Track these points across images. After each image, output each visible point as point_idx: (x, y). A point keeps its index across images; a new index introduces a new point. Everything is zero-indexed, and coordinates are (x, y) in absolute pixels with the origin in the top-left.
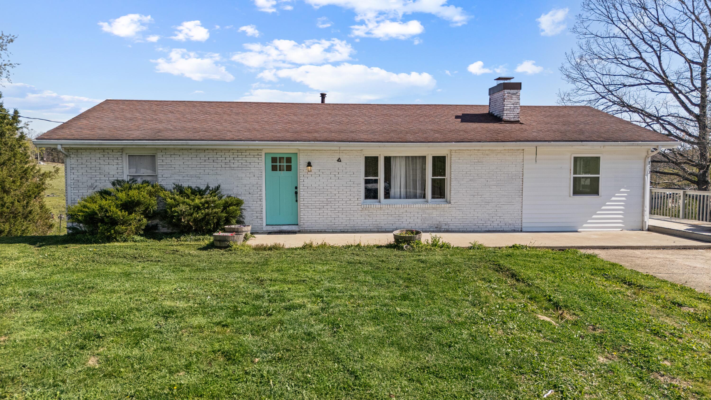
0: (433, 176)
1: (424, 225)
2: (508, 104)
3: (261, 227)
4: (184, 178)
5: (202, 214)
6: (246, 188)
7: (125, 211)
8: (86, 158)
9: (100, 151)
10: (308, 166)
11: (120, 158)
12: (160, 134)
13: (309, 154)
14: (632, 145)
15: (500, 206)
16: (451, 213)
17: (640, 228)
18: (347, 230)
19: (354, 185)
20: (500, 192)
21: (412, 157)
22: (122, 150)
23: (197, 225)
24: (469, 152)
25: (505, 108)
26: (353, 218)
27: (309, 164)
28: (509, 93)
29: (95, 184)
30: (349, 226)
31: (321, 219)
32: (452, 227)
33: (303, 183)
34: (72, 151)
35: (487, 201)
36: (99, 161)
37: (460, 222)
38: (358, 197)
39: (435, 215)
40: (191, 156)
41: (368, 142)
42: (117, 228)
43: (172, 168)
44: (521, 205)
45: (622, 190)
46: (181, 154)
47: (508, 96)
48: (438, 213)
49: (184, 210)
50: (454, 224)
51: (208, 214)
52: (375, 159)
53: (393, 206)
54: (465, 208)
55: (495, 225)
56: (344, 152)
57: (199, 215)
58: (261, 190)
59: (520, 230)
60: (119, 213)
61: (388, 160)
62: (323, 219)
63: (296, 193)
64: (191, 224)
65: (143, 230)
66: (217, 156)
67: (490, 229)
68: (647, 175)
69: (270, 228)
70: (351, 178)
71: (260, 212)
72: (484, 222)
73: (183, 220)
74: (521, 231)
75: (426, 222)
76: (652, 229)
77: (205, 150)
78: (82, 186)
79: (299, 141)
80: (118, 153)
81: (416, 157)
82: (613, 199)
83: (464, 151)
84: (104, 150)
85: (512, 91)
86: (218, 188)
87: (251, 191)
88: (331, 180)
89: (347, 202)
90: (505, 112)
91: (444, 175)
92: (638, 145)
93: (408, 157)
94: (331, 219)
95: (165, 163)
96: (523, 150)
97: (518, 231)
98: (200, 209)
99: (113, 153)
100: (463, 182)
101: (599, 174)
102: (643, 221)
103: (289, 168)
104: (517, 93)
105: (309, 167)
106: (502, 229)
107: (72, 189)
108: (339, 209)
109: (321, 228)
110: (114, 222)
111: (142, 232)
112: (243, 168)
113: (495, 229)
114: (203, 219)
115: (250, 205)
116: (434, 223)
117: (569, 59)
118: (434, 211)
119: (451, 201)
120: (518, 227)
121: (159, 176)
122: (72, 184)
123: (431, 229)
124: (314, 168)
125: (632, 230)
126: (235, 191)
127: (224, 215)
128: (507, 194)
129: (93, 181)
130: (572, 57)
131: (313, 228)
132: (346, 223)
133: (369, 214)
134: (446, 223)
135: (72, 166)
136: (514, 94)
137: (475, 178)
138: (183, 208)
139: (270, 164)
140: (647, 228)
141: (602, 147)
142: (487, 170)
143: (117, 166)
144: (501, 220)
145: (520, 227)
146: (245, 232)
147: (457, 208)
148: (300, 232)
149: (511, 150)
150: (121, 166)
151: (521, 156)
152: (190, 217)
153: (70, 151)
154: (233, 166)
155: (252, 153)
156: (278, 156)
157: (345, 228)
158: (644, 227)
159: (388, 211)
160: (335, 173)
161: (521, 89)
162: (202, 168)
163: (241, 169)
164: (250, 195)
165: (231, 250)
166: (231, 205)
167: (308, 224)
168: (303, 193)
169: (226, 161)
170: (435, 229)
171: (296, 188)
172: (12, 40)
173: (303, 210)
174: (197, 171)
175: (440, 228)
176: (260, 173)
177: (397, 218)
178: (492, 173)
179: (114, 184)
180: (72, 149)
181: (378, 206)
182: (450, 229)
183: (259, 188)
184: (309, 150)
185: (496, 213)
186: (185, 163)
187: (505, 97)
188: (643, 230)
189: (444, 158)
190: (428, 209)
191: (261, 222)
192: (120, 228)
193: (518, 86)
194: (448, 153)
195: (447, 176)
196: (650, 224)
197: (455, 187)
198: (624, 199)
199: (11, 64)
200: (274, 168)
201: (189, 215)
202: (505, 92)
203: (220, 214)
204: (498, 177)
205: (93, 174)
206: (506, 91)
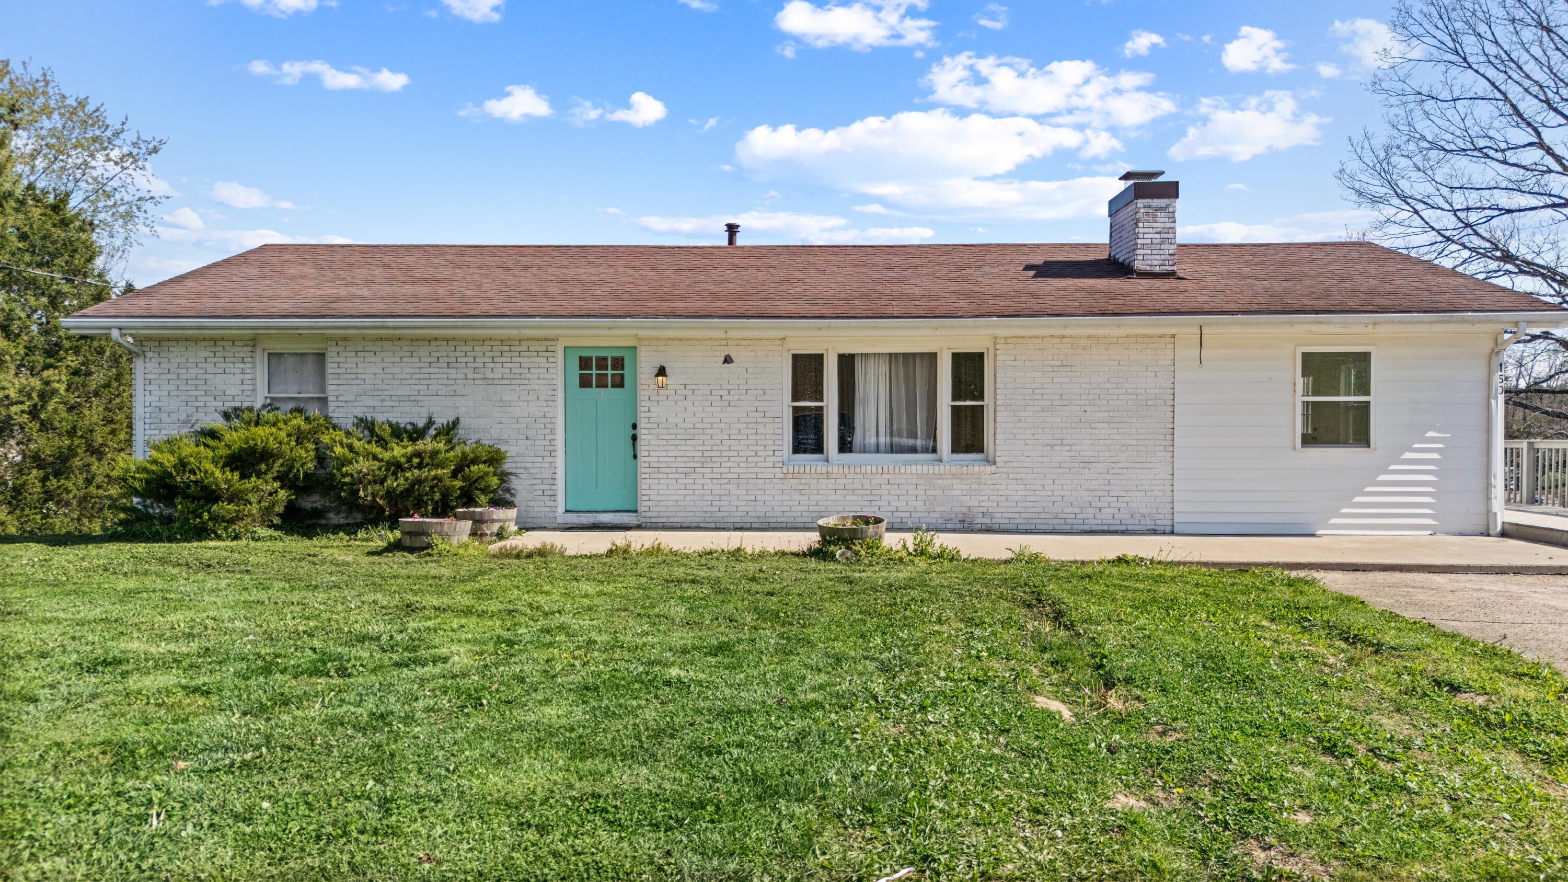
0: (954, 399)
1: (932, 515)
2: (1147, 233)
3: (551, 515)
4: (385, 403)
5: (406, 479)
6: (518, 426)
7: (232, 471)
8: (178, 360)
9: (205, 343)
10: (657, 375)
11: (249, 360)
12: (333, 306)
13: (660, 348)
14: (1448, 321)
15: (1117, 471)
16: (997, 487)
17: (1482, 529)
18: (748, 526)
19: (764, 420)
20: (1119, 437)
21: (906, 356)
22: (253, 341)
23: (396, 505)
24: (1039, 341)
25: (1139, 241)
26: (764, 498)
27: (662, 372)
28: (1149, 207)
29: (196, 416)
30: (754, 514)
31: (688, 498)
32: (998, 521)
33: (648, 415)
34: (148, 344)
35: (1086, 459)
36: (204, 365)
37: (1019, 510)
38: (775, 448)
39: (959, 493)
40: (400, 354)
41: (791, 318)
42: (215, 508)
43: (358, 382)
44: (1169, 470)
45: (1430, 434)
46: (378, 349)
47: (1147, 214)
48: (964, 487)
49: (365, 470)
50: (1003, 513)
51: (419, 481)
52: (817, 360)
53: (858, 470)
54: (1030, 476)
55: (1106, 517)
56: (743, 342)
57: (398, 483)
58: (552, 431)
59: (1168, 529)
60: (218, 474)
61: (847, 363)
62: (694, 498)
63: (634, 438)
64: (381, 502)
65: (278, 515)
66: (457, 354)
67: (1094, 528)
68: (1496, 398)
69: (573, 519)
70: (758, 403)
71: (551, 481)
72: (1078, 510)
73: (362, 494)
74: (1172, 533)
75: (938, 509)
76: (1510, 532)
77: (429, 340)
78: (169, 420)
79: (632, 316)
80: (245, 349)
81: (914, 355)
82: (1408, 455)
83: (1027, 341)
84: (214, 341)
85: (1156, 202)
86: (456, 423)
87: (531, 433)
88: (712, 409)
89: (750, 459)
90: (1138, 252)
91: (981, 397)
92: (1463, 321)
93: (896, 354)
94: (711, 498)
95: (344, 371)
96: (1173, 336)
97: (1164, 533)
98: (403, 470)
99: (235, 349)
100: (1023, 414)
101: (1369, 394)
102: (1489, 513)
103: (619, 383)
104: (1167, 206)
105: (660, 378)
106: (1124, 528)
107: (147, 426)
108: (729, 476)
109: (689, 520)
110: (210, 495)
111: (277, 520)
112: (514, 382)
113: (1106, 528)
114: (408, 491)
115: (528, 465)
116: (955, 510)
117: (1359, 150)
118: (955, 481)
119: (998, 459)
120: (1163, 522)
121: (330, 399)
122: (147, 415)
123: (949, 526)
124: (670, 380)
125: (1461, 534)
126: (495, 434)
127: (458, 483)
128: (1134, 442)
129: (190, 410)
130: (1366, 145)
131: (671, 520)
132: (746, 509)
133: (801, 487)
134: (984, 510)
135: (147, 376)
136: (1160, 209)
137: (1055, 403)
138: (363, 465)
139: (575, 372)
140: (1499, 528)
141: (1370, 327)
142: (1083, 386)
143: (242, 376)
144: (1120, 505)
145: (1170, 523)
146: (499, 521)
147: (1011, 476)
148: (639, 527)
149: (1142, 336)
150: (249, 376)
151: (1169, 352)
152: (378, 487)
153: (144, 343)
154: (490, 375)
155: (535, 346)
156: (594, 354)
157: (744, 520)
158: (1491, 527)
159: (844, 481)
160: (721, 393)
161: (1177, 196)
162: (422, 382)
163: (508, 382)
164: (529, 443)
166: (475, 461)
167: (658, 509)
168: (649, 437)
169: (475, 365)
170: (958, 526)
171: (634, 426)
172: (155, 150)
173: (647, 476)
174: (413, 387)
175: (971, 523)
176: (551, 393)
177: (865, 498)
178: (1097, 391)
179: (227, 416)
180: (149, 338)
181: (822, 468)
182: (996, 527)
183: (548, 426)
184: (662, 339)
185: (1107, 488)
186: (386, 371)
187: (1138, 216)
188: (1489, 535)
189: (981, 356)
190: (940, 476)
191: (551, 503)
192: (225, 508)
193: (1171, 190)
194: (990, 344)
195: (988, 401)
196: (1507, 520)
197: (1005, 425)
198: (1435, 456)
199: (152, 198)
200: (585, 382)
201: (375, 482)
202: (1139, 205)
203: (448, 482)
204: (1111, 403)
205: (190, 393)
206: (1141, 202)
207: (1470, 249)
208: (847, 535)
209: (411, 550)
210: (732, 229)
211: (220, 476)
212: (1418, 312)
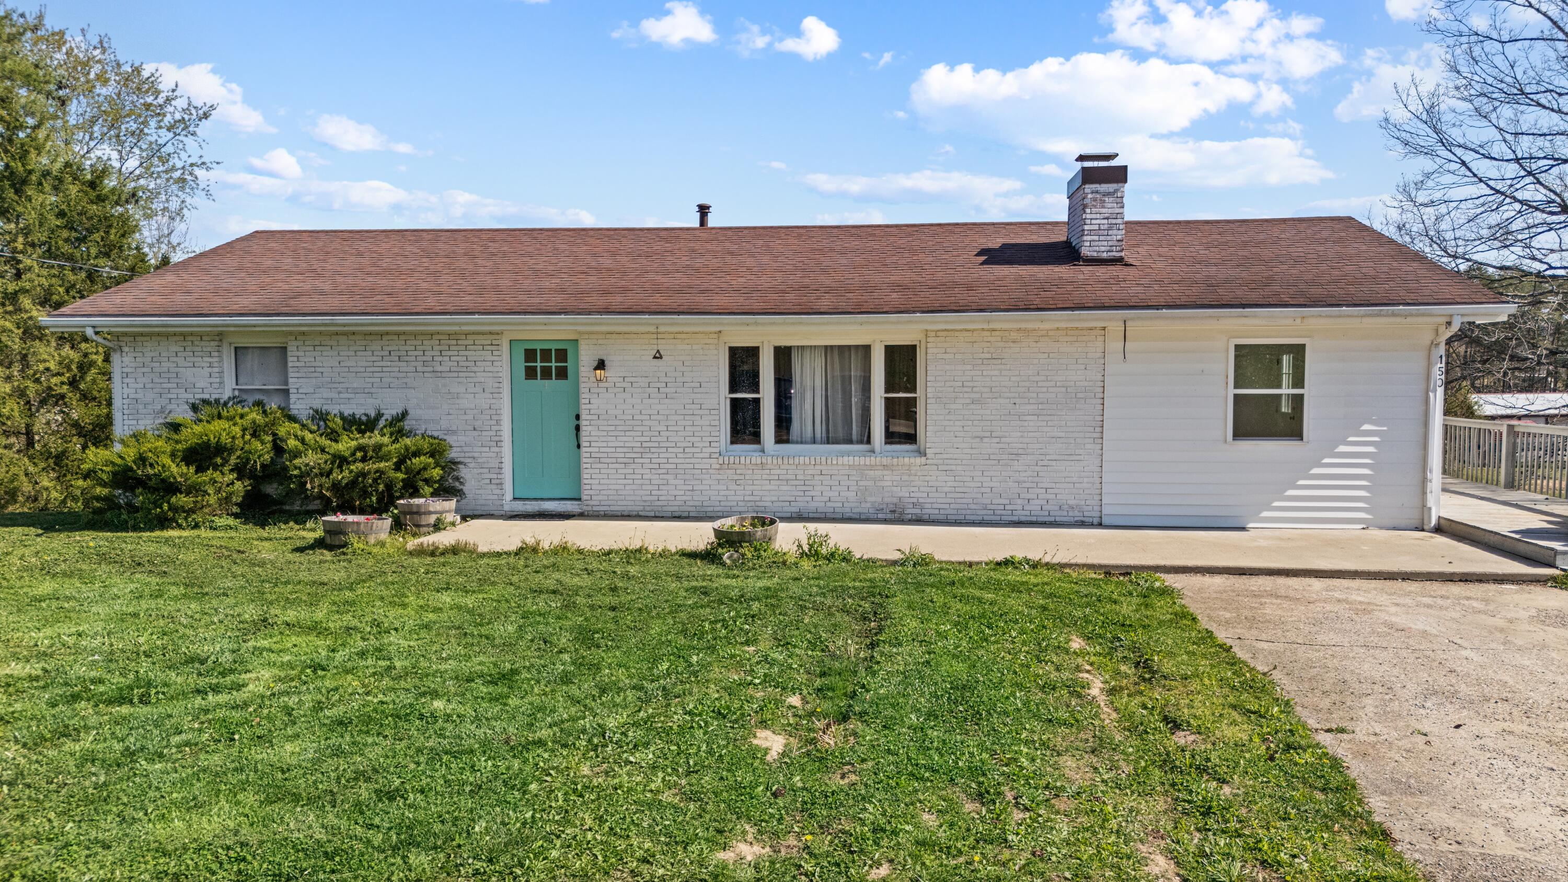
0: (887, 391)
1: (863, 505)
2: (1094, 219)
3: (499, 503)
4: (342, 395)
5: (351, 472)
6: (466, 417)
7: (187, 465)
8: (153, 354)
9: (177, 338)
10: (596, 369)
11: (216, 354)
12: (292, 302)
13: (600, 342)
15: (1046, 463)
16: (927, 478)
17: (1416, 523)
18: (686, 514)
19: (700, 412)
20: (1048, 429)
21: (841, 348)
22: (220, 336)
23: (342, 495)
24: (969, 334)
25: (1086, 227)
26: (701, 487)
27: (601, 365)
28: (1097, 192)
29: (169, 407)
30: (691, 503)
31: (628, 487)
32: (929, 511)
33: (588, 406)
34: (125, 339)
35: (1015, 451)
36: (175, 359)
37: (949, 501)
38: (711, 439)
39: (890, 483)
40: (356, 348)
41: (720, 314)
42: (173, 500)
43: (316, 375)
44: (1098, 462)
45: (1366, 427)
46: (334, 343)
47: (1095, 200)
48: (894, 478)
49: (312, 464)
50: (934, 504)
51: (364, 475)
52: (753, 352)
53: (791, 461)
54: (959, 468)
55: (1034, 509)
56: (679, 336)
57: (342, 476)
58: (498, 422)
59: (1096, 521)
60: (174, 469)
61: (783, 355)
62: (634, 487)
63: (578, 428)
64: (328, 494)
65: (236, 504)
66: (407, 348)
67: (1023, 519)
68: (1435, 391)
69: (520, 507)
70: (693, 396)
71: (497, 471)
72: (1007, 502)
73: (309, 486)
74: (1100, 525)
75: (869, 499)
76: (1444, 528)
77: (382, 335)
78: (144, 411)
79: (566, 313)
80: (212, 343)
81: (849, 347)
82: (1342, 448)
83: (957, 334)
84: (184, 336)
85: (1104, 187)
86: (405, 414)
87: (478, 424)
88: (650, 401)
89: (687, 450)
90: (1085, 238)
91: (914, 390)
93: (831, 346)
94: (650, 487)
95: (302, 364)
96: (1104, 329)
97: (1091, 525)
98: (348, 463)
99: (203, 343)
100: (953, 406)
101: (1303, 387)
102: (1424, 509)
103: (562, 374)
104: (1116, 191)
105: (598, 372)
106: (1052, 519)
107: (126, 417)
108: (667, 466)
109: (630, 508)
110: (170, 488)
111: (235, 509)
112: (461, 374)
113: (1034, 519)
114: (353, 483)
115: (476, 455)
116: (886, 500)
118: (886, 472)
119: (928, 451)
120: (1092, 514)
121: (291, 391)
122: (125, 407)
123: (880, 516)
124: (610, 373)
125: (1395, 529)
126: (444, 424)
127: (401, 476)
128: (1063, 435)
129: (164, 402)
131: (612, 508)
132: (685, 498)
133: (736, 477)
134: (915, 500)
135: (125, 370)
136: (1109, 194)
137: (984, 395)
138: (311, 459)
139: (521, 365)
140: (1434, 522)
141: (1298, 321)
142: (1013, 379)
143: (210, 370)
144: (1048, 496)
145: (1098, 514)
146: (435, 513)
147: (941, 468)
148: (582, 516)
149: (1072, 329)
150: (217, 370)
151: (1099, 344)
152: (324, 479)
153: (121, 338)
154: (439, 369)
155: (481, 340)
156: (538, 347)
157: (682, 509)
158: (1425, 522)
159: (778, 472)
160: (658, 385)
161: (1125, 181)
162: (376, 375)
163: (455, 375)
164: (476, 433)
165: (344, 554)
166: (416, 454)
167: (600, 498)
168: (590, 428)
169: (425, 358)
170: (889, 516)
171: (578, 417)
172: (206, 116)
173: (588, 466)
174: (367, 380)
175: (901, 514)
176: (497, 385)
177: (799, 488)
178: (1027, 384)
179: (194, 408)
180: (125, 334)
181: (756, 459)
182: (926, 517)
183: (494, 417)
184: (602, 333)
185: (1036, 479)
186: (342, 364)
187: (1086, 201)
188: (1423, 530)
189: (914, 348)
190: (872, 467)
191: (498, 492)
192: (182, 500)
193: (1120, 175)
194: (921, 336)
195: (919, 393)
196: (1444, 514)
197: (935, 417)
198: (1371, 449)
199: (203, 163)
200: (530, 373)
201: (322, 475)
202: (1087, 191)
203: (392, 474)
204: (1041, 395)
205: (165, 386)
206: (1089, 188)
207: (1521, 202)
208: (736, 539)
209: (330, 548)
210: (703, 210)
211: (177, 470)
212: (1348, 306)
